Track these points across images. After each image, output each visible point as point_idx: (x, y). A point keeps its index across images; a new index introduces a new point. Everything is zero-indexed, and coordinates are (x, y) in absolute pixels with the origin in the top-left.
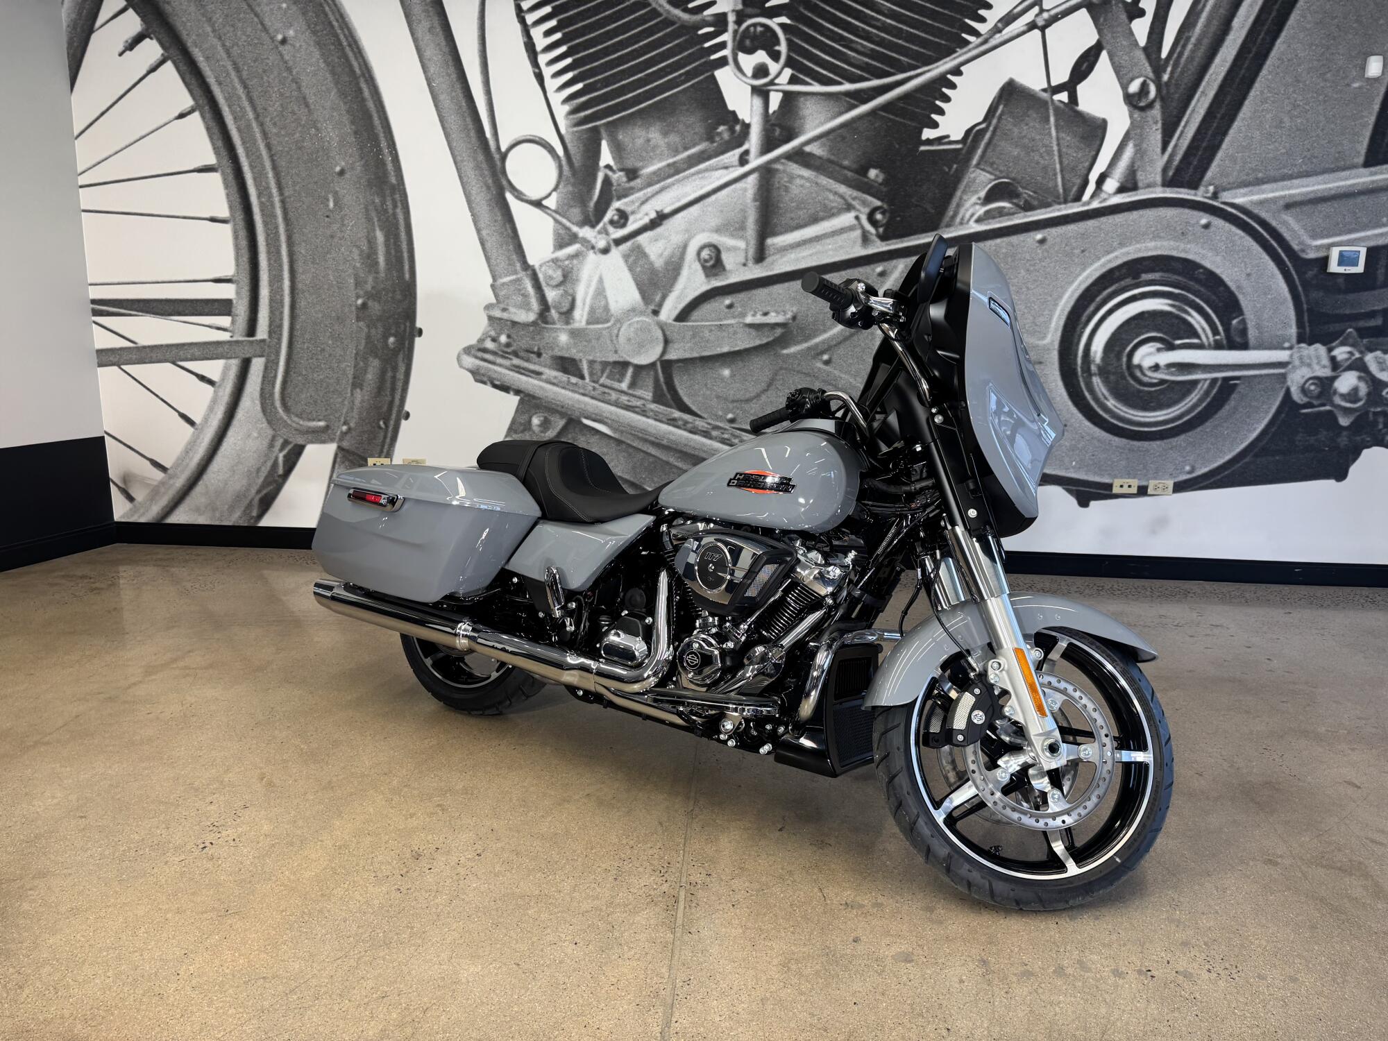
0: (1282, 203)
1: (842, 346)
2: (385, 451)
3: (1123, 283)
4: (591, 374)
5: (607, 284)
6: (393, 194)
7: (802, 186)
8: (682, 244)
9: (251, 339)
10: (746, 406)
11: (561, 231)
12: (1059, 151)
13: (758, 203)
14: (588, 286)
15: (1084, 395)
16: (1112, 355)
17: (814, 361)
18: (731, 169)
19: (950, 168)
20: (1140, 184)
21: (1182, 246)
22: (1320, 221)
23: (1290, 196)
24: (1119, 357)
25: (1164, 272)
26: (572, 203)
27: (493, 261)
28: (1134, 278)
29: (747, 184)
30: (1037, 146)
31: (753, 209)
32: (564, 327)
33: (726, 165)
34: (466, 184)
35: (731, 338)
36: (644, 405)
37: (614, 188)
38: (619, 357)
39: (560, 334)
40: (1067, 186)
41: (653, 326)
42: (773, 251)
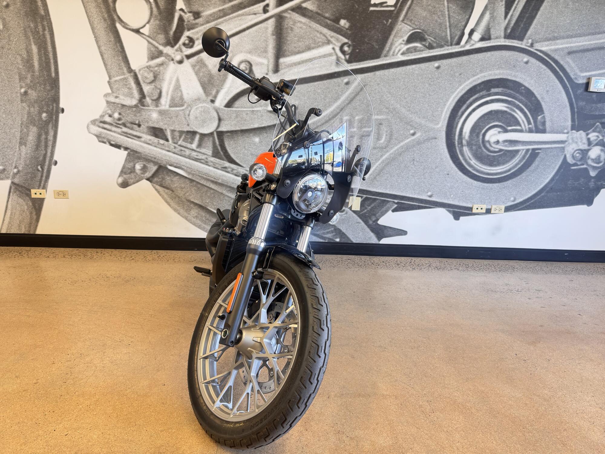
0: (566, 51)
2: (42, 185)
3: (481, 93)
4: (173, 138)
5: (182, 83)
6: (42, 21)
7: (301, 28)
11: (152, 49)
12: (449, 15)
14: (170, 83)
15: (458, 157)
16: (474, 135)
18: (258, 15)
19: (387, 21)
20: (492, 37)
21: (514, 73)
22: (586, 62)
23: (571, 47)
24: (478, 136)
25: (503, 88)
26: (159, 31)
27: (109, 67)
28: (487, 91)
29: (268, 24)
30: (437, 11)
31: (272, 40)
32: (155, 109)
33: (255, 12)
34: (91, 17)
35: (259, 119)
36: (207, 158)
37: (186, 23)
38: (191, 128)
39: (152, 113)
40: (453, 36)
41: (211, 110)
42: (284, 66)
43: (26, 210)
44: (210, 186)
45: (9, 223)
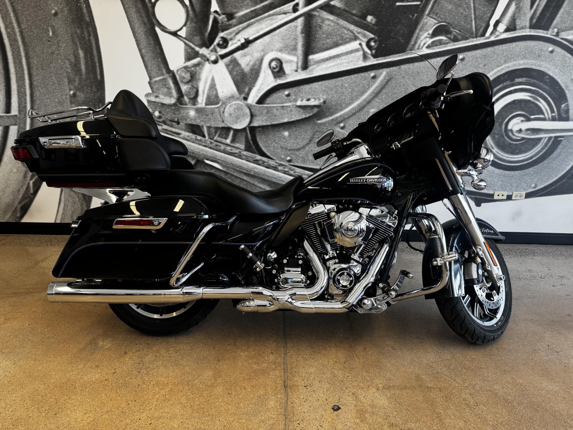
1: (351, 118)
3: (505, 83)
4: (209, 134)
5: (217, 82)
6: (87, 27)
7: (329, 25)
8: (260, 59)
9: (8, 115)
10: (297, 153)
11: (189, 50)
12: (474, 7)
13: (304, 34)
14: (206, 83)
16: (497, 124)
17: (335, 127)
18: (288, 14)
19: (413, 16)
20: (518, 27)
21: (539, 62)
24: (500, 125)
25: (527, 77)
26: (195, 33)
27: (149, 68)
28: (511, 81)
29: (298, 23)
30: (462, 4)
31: (301, 38)
32: (192, 107)
33: (285, 12)
34: (132, 22)
35: (289, 114)
36: (240, 152)
37: (220, 25)
38: (225, 124)
39: (190, 111)
40: (478, 28)
41: (244, 106)
42: (312, 63)
43: (77, 202)
44: (243, 178)
45: (63, 214)
